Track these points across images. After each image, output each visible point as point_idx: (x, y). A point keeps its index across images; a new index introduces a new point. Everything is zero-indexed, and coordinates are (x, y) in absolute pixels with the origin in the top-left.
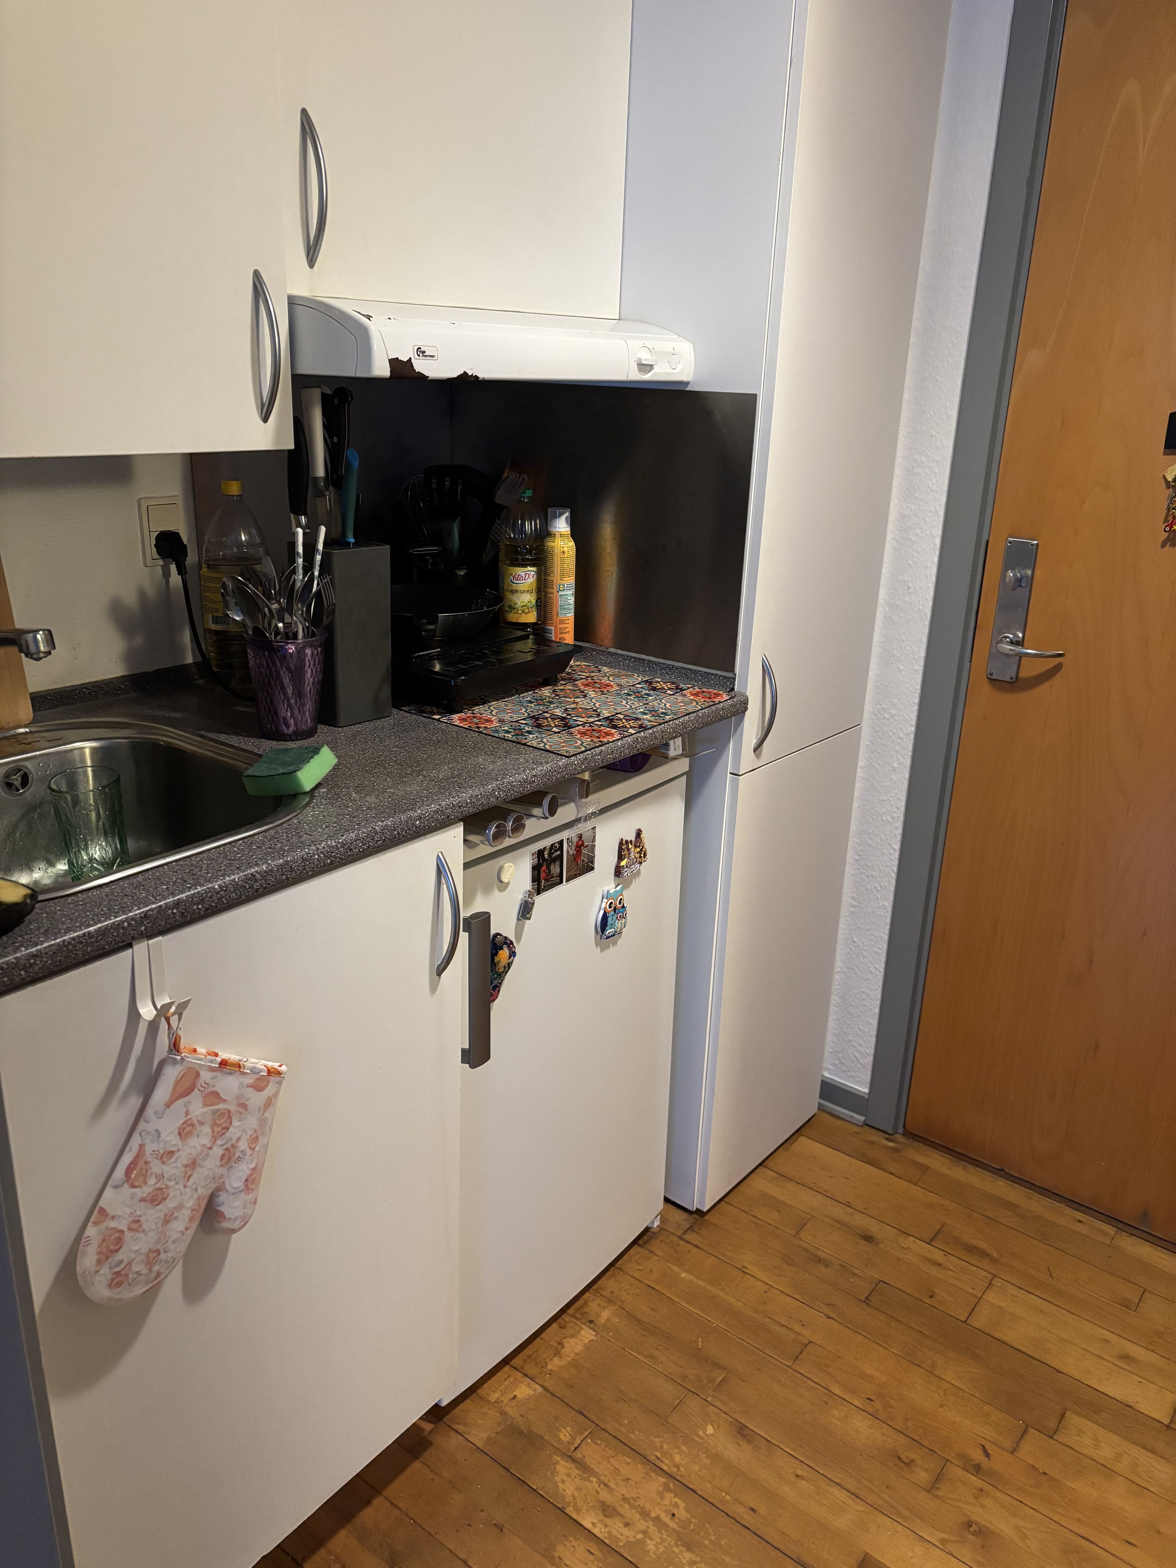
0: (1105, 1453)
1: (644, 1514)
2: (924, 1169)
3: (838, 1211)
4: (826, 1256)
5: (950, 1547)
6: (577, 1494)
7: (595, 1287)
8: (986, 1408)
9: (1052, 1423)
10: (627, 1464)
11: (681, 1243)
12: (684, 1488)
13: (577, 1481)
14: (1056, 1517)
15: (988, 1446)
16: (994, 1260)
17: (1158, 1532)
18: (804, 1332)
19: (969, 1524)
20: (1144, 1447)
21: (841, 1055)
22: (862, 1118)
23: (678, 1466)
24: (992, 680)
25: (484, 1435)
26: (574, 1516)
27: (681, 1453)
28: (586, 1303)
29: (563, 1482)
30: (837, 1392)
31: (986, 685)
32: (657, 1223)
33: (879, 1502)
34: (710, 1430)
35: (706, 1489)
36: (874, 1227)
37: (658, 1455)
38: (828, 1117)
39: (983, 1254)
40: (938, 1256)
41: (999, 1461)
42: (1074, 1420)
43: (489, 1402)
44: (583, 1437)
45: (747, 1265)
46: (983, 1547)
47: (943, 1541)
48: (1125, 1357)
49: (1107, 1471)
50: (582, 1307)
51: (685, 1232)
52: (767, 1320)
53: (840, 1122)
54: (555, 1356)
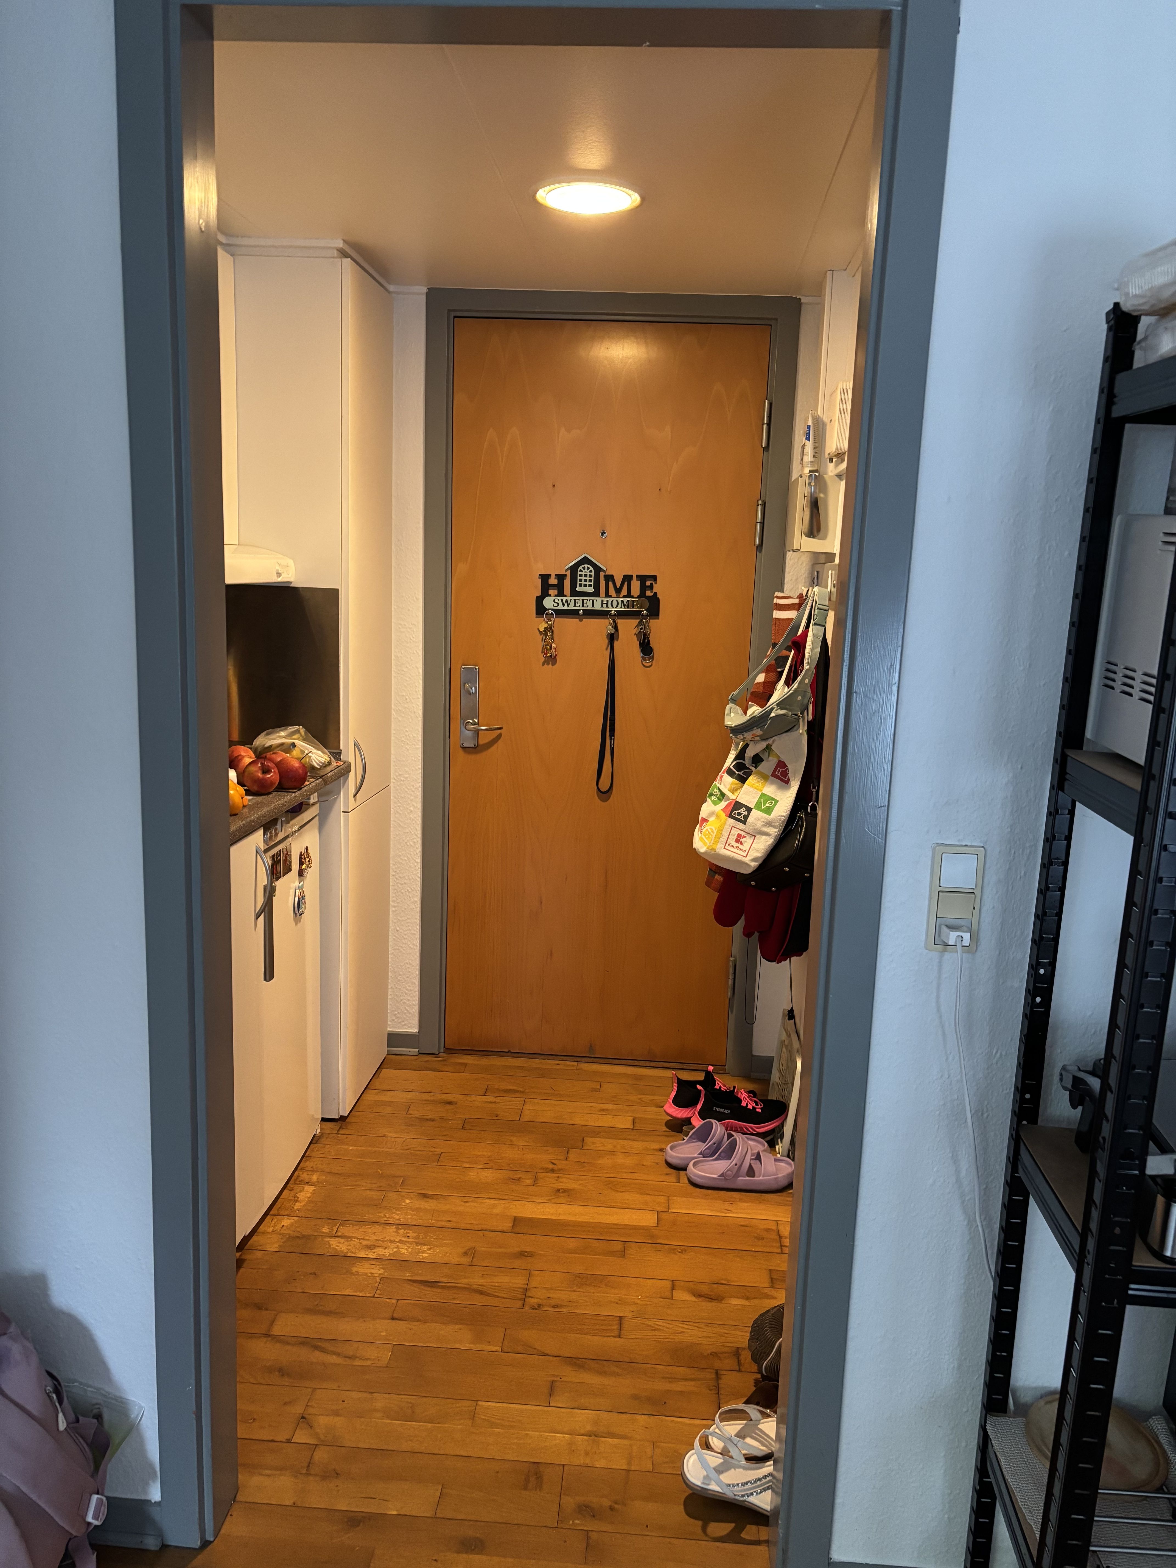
0: (609, 1147)
1: (391, 1241)
2: (466, 1065)
3: (426, 1096)
4: (429, 1117)
5: (553, 1201)
6: (349, 1248)
7: (299, 1168)
8: (546, 1148)
9: (580, 1145)
10: (370, 1228)
11: (339, 1135)
12: (407, 1226)
13: (346, 1243)
14: (597, 1175)
15: (553, 1161)
16: (521, 1092)
17: (643, 1165)
18: (437, 1150)
19: (559, 1190)
20: (625, 1139)
21: (396, 1012)
22: (417, 1050)
23: (399, 1220)
24: (464, 748)
25: (276, 1245)
26: (353, 1255)
27: (398, 1214)
28: (298, 1176)
29: (338, 1246)
30: (468, 1166)
31: (461, 751)
32: (319, 1131)
33: (511, 1197)
34: (408, 1201)
35: (420, 1222)
36: (450, 1097)
37: (385, 1219)
38: (394, 1056)
39: (515, 1091)
40: (491, 1099)
41: (561, 1164)
42: (589, 1140)
43: (268, 1233)
44: (337, 1227)
45: (386, 1134)
46: (569, 1196)
47: (549, 1200)
48: (603, 1110)
49: (612, 1153)
50: (297, 1178)
51: (338, 1131)
52: (412, 1151)
53: (403, 1057)
54: (296, 1202)
